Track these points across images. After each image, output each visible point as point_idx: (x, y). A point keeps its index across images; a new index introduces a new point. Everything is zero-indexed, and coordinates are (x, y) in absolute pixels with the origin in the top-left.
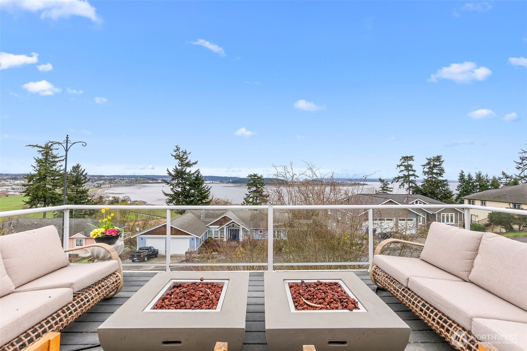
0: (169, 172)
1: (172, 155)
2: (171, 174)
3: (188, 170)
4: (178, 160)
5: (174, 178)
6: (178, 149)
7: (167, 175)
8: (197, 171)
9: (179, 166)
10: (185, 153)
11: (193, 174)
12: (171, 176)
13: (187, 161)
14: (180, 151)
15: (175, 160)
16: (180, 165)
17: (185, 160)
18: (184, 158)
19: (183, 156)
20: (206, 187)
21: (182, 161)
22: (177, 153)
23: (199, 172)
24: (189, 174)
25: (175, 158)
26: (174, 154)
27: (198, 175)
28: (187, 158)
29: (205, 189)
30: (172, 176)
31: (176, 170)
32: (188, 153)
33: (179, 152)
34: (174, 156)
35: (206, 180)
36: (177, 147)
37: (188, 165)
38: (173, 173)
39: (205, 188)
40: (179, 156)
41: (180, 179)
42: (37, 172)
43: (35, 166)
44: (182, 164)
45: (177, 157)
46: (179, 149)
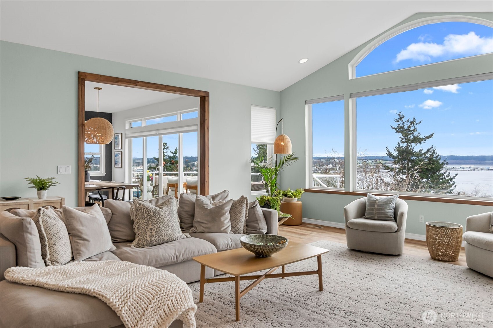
0: (389, 152)
1: (392, 127)
2: (391, 154)
3: (416, 148)
4: (400, 134)
5: (397, 160)
6: (401, 118)
7: (386, 155)
8: (431, 148)
9: (403, 142)
10: (413, 122)
11: (424, 154)
12: (392, 158)
13: (416, 134)
14: (405, 120)
15: (397, 133)
16: (404, 140)
17: (412, 133)
18: (411, 129)
19: (409, 127)
20: (447, 174)
21: (406, 135)
22: (399, 123)
23: (434, 151)
24: (419, 154)
25: (397, 131)
26: (396, 125)
27: (432, 155)
28: (415, 130)
29: (444, 178)
30: (394, 157)
31: (398, 149)
32: (417, 122)
33: (402, 122)
34: (396, 129)
35: (447, 163)
36: (400, 115)
37: (417, 140)
38: (395, 153)
39: (445, 176)
40: (403, 128)
41: (406, 161)
42: (257, 155)
43: (256, 149)
44: (406, 139)
45: (399, 130)
46: (403, 117)
